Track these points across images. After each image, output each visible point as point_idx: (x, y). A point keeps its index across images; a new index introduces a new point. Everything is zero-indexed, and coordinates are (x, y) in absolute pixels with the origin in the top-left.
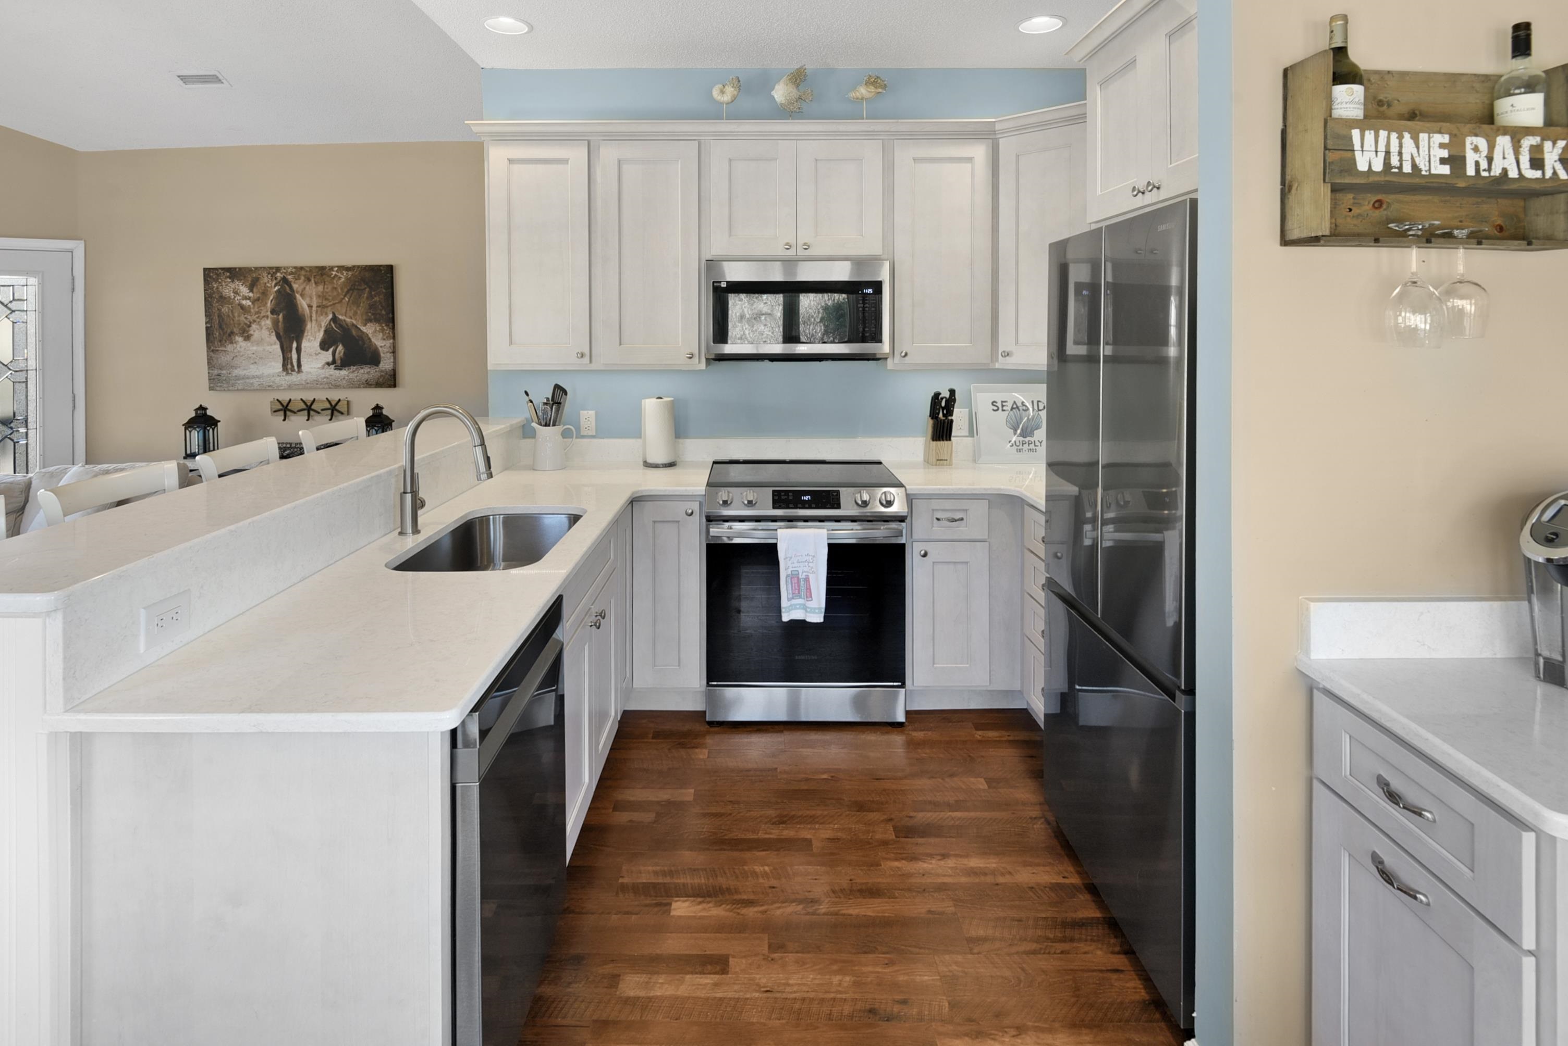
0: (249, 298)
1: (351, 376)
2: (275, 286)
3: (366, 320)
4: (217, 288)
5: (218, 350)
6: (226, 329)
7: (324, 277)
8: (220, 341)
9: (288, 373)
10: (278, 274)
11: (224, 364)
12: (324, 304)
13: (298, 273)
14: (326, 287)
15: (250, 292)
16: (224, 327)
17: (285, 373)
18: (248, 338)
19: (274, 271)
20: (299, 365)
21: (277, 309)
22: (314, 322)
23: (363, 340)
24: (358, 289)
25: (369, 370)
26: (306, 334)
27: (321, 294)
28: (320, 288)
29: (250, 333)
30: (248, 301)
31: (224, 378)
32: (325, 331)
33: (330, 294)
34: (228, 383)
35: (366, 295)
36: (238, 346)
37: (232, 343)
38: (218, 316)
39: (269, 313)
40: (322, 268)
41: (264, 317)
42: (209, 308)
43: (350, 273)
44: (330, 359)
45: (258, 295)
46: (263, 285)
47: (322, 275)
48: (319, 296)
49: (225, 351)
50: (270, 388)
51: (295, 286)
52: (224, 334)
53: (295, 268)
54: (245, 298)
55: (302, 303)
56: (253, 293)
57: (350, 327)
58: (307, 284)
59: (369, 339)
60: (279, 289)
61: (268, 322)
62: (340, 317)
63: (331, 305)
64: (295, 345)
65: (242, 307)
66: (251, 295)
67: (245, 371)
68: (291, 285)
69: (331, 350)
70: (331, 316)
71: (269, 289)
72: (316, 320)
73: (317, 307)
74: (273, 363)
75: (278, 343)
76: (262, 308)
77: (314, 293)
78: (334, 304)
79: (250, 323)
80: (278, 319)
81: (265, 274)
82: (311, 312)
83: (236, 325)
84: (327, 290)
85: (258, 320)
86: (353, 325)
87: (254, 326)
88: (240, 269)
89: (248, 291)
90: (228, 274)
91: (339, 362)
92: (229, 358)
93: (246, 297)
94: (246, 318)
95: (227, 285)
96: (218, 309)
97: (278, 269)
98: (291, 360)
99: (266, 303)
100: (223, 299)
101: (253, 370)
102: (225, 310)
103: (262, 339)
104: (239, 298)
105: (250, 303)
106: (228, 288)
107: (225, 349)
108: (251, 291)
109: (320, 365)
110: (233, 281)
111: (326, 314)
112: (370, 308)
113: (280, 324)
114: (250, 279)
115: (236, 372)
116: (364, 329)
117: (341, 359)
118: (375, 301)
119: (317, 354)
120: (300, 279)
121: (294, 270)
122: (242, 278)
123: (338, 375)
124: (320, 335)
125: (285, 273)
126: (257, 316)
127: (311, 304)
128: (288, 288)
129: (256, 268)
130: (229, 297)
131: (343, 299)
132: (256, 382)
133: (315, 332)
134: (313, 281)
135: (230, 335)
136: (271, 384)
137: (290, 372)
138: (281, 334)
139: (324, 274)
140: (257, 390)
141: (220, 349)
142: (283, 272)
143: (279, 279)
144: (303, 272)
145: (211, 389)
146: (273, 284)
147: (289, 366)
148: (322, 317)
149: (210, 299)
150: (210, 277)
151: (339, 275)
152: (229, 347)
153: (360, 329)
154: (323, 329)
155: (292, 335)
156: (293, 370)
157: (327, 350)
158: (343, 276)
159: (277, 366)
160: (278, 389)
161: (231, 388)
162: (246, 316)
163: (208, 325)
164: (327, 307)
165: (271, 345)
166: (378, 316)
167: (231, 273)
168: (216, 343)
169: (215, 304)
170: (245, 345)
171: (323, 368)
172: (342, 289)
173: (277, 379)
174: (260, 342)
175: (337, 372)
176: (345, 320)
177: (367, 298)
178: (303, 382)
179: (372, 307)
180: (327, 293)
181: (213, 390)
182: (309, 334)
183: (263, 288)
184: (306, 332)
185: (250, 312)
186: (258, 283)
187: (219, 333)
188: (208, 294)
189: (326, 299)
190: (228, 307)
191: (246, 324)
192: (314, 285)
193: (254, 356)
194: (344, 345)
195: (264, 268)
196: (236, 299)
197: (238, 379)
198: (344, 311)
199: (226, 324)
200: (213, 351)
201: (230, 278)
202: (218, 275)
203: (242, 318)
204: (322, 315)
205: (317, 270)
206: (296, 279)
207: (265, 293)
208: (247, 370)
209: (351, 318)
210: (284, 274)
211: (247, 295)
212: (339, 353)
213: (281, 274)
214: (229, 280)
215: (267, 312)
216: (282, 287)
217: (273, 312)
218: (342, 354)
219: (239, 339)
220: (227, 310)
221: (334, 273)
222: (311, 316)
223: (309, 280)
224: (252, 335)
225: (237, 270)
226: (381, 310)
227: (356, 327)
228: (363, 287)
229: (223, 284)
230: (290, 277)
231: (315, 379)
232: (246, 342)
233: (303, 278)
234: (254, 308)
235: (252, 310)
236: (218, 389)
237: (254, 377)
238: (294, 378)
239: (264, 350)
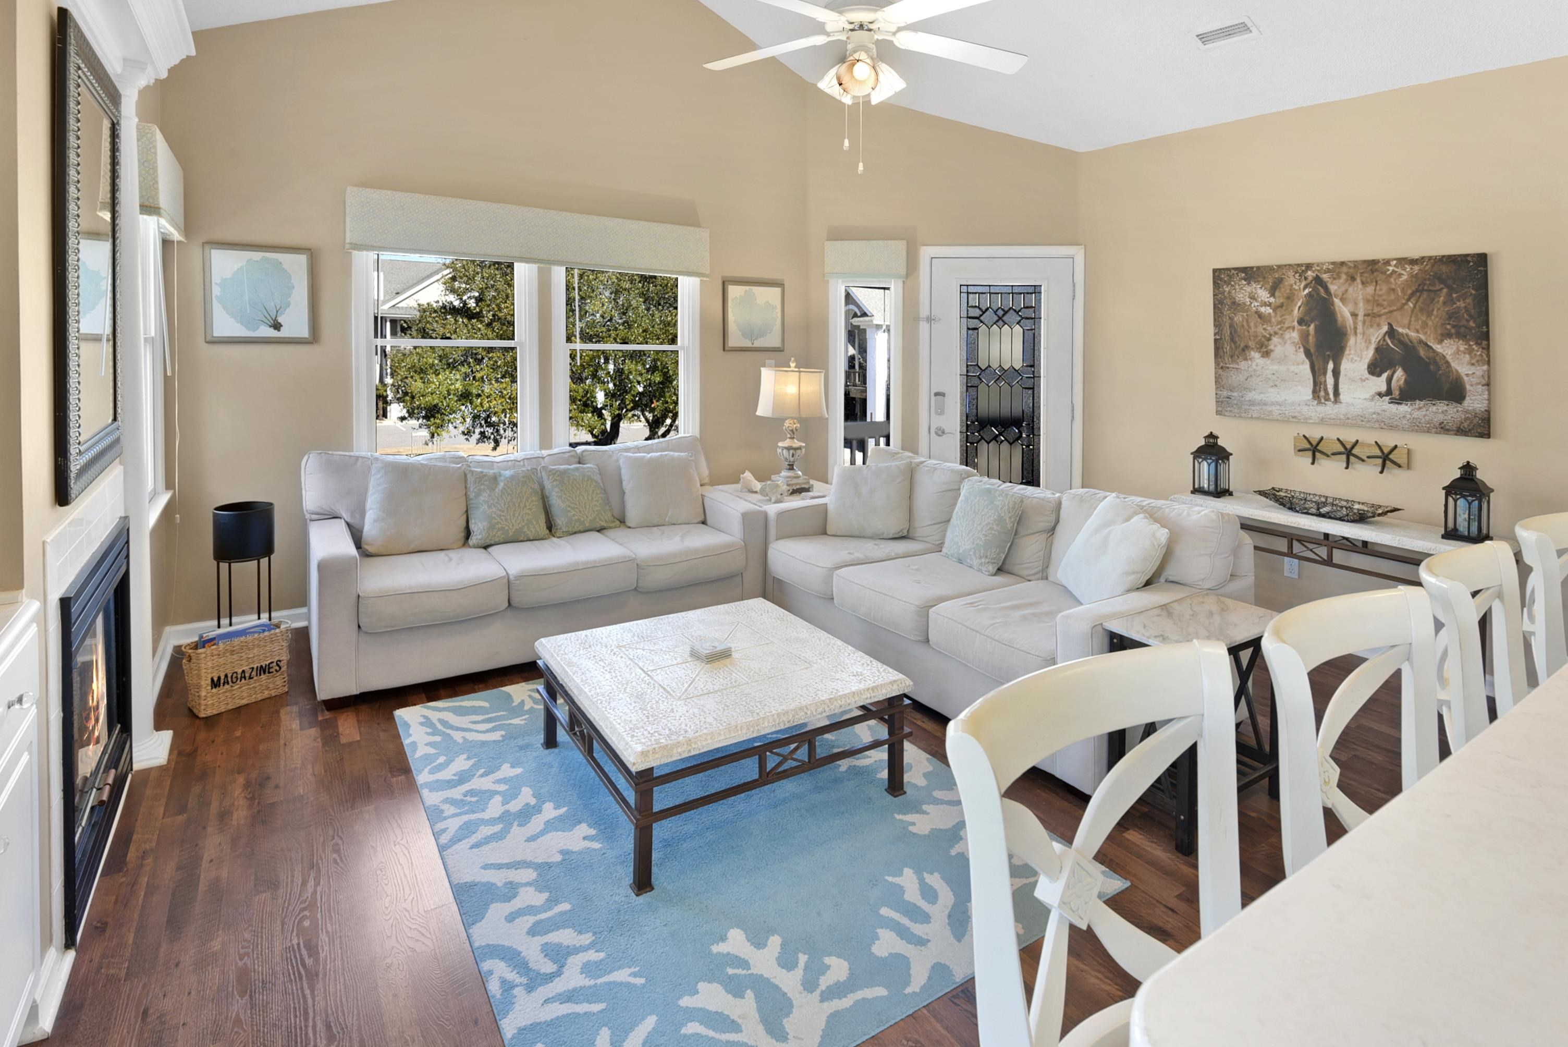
0: (1270, 305)
1: (1416, 414)
2: (1305, 288)
3: (1442, 335)
4: (1229, 292)
5: (1228, 368)
6: (1239, 342)
7: (1375, 274)
8: (1232, 357)
9: (1320, 403)
10: (1309, 273)
11: (1235, 385)
12: (1375, 311)
13: (1338, 270)
14: (1378, 288)
15: (1271, 296)
16: (1237, 339)
17: (1316, 402)
18: (1267, 354)
19: (1304, 268)
20: (1336, 393)
21: (1307, 318)
22: (1360, 336)
23: (1436, 363)
24: (1427, 290)
25: (1445, 408)
26: (1347, 352)
27: (1371, 298)
28: (1370, 289)
29: (1269, 348)
30: (1268, 308)
31: (1235, 402)
32: (1377, 350)
33: (1384, 297)
34: (1240, 408)
35: (1442, 299)
36: (1254, 364)
37: (1246, 359)
38: (1230, 327)
39: (1296, 323)
40: (1374, 262)
41: (1288, 328)
42: (1219, 317)
43: (1416, 268)
44: (1384, 388)
45: (1281, 301)
46: (1288, 288)
47: (1372, 272)
48: (1368, 301)
49: (1237, 369)
50: (1294, 420)
51: (1333, 288)
52: (1236, 348)
53: (1333, 263)
54: (1265, 304)
55: (1343, 311)
56: (1275, 297)
57: (1416, 344)
58: (1350, 285)
59: (1447, 362)
60: (1310, 292)
61: (1295, 335)
62: (1400, 330)
63: (1386, 313)
64: (1331, 366)
65: (1260, 315)
66: (1272, 300)
67: (1262, 396)
68: (1326, 286)
69: (1385, 375)
70: (1385, 328)
71: (1296, 292)
72: (1364, 334)
73: (1365, 315)
74: (1299, 387)
75: (1307, 362)
76: (1286, 317)
77: (1361, 297)
78: (1391, 312)
79: (1271, 335)
80: (1308, 331)
81: (1291, 273)
82: (1355, 323)
83: (1252, 338)
84: (1380, 293)
85: (1281, 332)
86: (1421, 341)
87: (1275, 340)
88: (1258, 268)
89: (1268, 296)
90: (1243, 275)
91: (1396, 393)
92: (1241, 377)
93: (1265, 302)
94: (1264, 329)
95: (1241, 289)
96: (1230, 318)
97: (1309, 266)
98: (1326, 385)
99: (1292, 311)
100: (1235, 305)
101: (1272, 395)
102: (1238, 319)
103: (1285, 356)
104: (1256, 304)
105: (1271, 311)
106: (1242, 292)
107: (1237, 367)
108: (1272, 294)
109: (1368, 396)
110: (1248, 284)
111: (1379, 325)
112: (1450, 318)
113: (1310, 338)
114: (1271, 280)
115: (1250, 396)
116: (1438, 348)
117: (1401, 389)
118: (1459, 308)
119: (1362, 380)
120: (1339, 278)
121: (1331, 267)
122: (1261, 279)
123: (1394, 410)
124: (1369, 354)
125: (1318, 270)
126: (1279, 326)
127: (1356, 312)
128: (1322, 291)
129: (1279, 267)
130: (1244, 303)
131: (1406, 304)
132: (1276, 410)
133: (1361, 350)
134: (1359, 280)
135: (1243, 350)
136: (1296, 414)
137: (1323, 401)
138: (1312, 350)
139: (1376, 270)
140: (1278, 420)
141: (1231, 366)
142: (1316, 270)
143: (1310, 278)
144: (1345, 269)
145: (1218, 413)
146: (1302, 286)
147: (1322, 394)
148: (1372, 330)
149: (1220, 306)
150: (1221, 279)
151: (1399, 270)
152: (1243, 365)
153: (1431, 348)
154: (1373, 347)
155: (1328, 353)
156: (1327, 399)
157: (1379, 375)
158: (1405, 273)
159: (1305, 391)
160: (1306, 421)
161: (1243, 415)
162: (1264, 326)
163: (1218, 337)
164: (1380, 316)
165: (1298, 364)
166: (1462, 330)
167: (1246, 274)
168: (1226, 359)
169: (1226, 312)
170: (1262, 362)
171: (1372, 399)
172: (1403, 290)
173: (1305, 409)
174: (1283, 360)
175: (1394, 407)
176: (1407, 335)
177: (1444, 303)
178: (1342, 417)
179: (1451, 316)
180: (1380, 296)
181: (1220, 414)
182: (1353, 352)
183: (1288, 291)
184: (1348, 349)
185: (1270, 321)
186: (1281, 285)
187: (1231, 347)
188: (1218, 300)
189: (1378, 305)
190: (1243, 316)
191: (1264, 337)
192: (1360, 286)
193: (1274, 377)
194: (1405, 370)
195: (1290, 265)
196: (1253, 305)
197: (1253, 405)
198: (1406, 321)
199: (1239, 336)
200: (1222, 368)
201: (1245, 280)
202: (1230, 277)
203: (1260, 329)
204: (1371, 326)
205: (1365, 265)
206: (1335, 279)
207: (1290, 298)
208: (1264, 393)
209: (1418, 331)
210: (1317, 272)
211: (1266, 300)
212: (1398, 381)
213: (1313, 272)
214: (1244, 282)
215: (1293, 321)
216: (1314, 289)
217: (1301, 322)
218: (1402, 382)
219: (1255, 355)
220: (1241, 319)
221: (1391, 268)
222: (1355, 328)
223: (1353, 279)
224: (1272, 351)
225: (1255, 269)
226: (1468, 321)
227: (1426, 345)
228: (1437, 288)
229: (1237, 287)
230: (1325, 277)
231: (1359, 413)
232: (1264, 359)
233: (1344, 277)
234: (1276, 316)
235: (1273, 320)
236: (1226, 414)
237: (1273, 404)
238: (1329, 409)
239: (1288, 370)
